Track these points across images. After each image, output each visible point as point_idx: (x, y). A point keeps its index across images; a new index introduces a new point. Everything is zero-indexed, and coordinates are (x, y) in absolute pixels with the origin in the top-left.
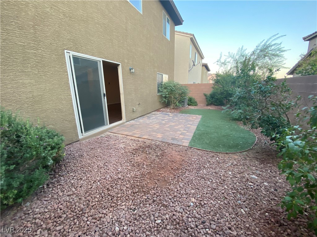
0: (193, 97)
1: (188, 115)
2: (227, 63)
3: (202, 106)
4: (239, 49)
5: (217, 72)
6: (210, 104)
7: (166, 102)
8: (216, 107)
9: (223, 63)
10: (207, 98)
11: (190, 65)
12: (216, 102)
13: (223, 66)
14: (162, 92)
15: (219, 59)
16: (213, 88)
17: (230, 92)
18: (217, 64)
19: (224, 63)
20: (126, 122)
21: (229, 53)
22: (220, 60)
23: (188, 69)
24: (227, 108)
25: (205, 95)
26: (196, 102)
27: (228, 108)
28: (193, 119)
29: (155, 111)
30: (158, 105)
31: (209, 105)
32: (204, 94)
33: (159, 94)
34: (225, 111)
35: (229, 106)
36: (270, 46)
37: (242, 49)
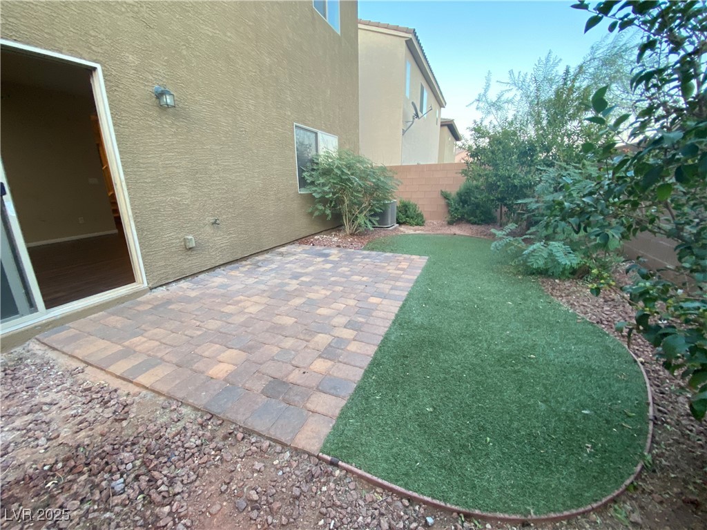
0: (412, 202)
1: (388, 254)
2: (506, 105)
3: (435, 226)
4: (540, 61)
5: (475, 122)
6: (457, 220)
7: (328, 215)
8: (475, 227)
9: (493, 105)
10: (448, 205)
11: (405, 115)
12: (473, 213)
13: (494, 112)
14: (312, 183)
15: (483, 92)
16: (465, 172)
17: (516, 182)
18: (477, 109)
19: (496, 106)
20: (151, 289)
21: (511, 72)
22: (484, 95)
23: (401, 127)
24: (507, 235)
25: (446, 196)
26: (420, 215)
27: (512, 234)
28: (399, 269)
29: (292, 242)
30: (302, 225)
31: (454, 222)
32: (442, 192)
33: (303, 192)
34: (502, 243)
35: (512, 226)
36: (625, 51)
37: (548, 60)
